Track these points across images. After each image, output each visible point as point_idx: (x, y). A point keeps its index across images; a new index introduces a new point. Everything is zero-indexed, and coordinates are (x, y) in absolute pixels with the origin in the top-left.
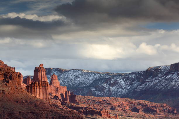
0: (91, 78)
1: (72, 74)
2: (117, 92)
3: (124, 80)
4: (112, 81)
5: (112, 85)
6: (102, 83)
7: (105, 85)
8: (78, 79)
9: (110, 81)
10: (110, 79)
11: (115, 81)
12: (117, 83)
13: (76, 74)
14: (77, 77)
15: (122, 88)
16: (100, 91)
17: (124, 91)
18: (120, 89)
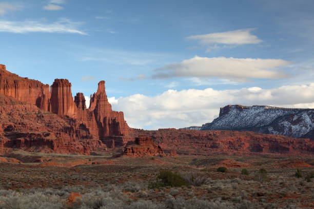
0: (274, 115)
1: (253, 112)
2: (300, 131)
3: (311, 116)
4: (295, 118)
5: (295, 123)
6: (283, 120)
7: (286, 123)
8: (258, 118)
9: (293, 118)
10: (293, 116)
11: (299, 118)
12: (301, 121)
13: (257, 111)
14: (258, 115)
15: (306, 127)
16: (278, 130)
17: (308, 131)
18: (304, 128)
